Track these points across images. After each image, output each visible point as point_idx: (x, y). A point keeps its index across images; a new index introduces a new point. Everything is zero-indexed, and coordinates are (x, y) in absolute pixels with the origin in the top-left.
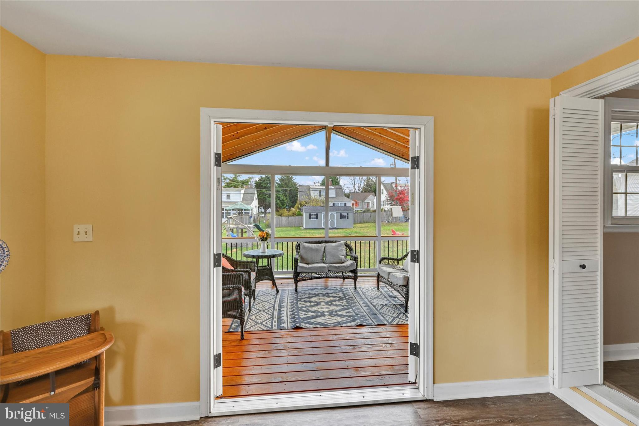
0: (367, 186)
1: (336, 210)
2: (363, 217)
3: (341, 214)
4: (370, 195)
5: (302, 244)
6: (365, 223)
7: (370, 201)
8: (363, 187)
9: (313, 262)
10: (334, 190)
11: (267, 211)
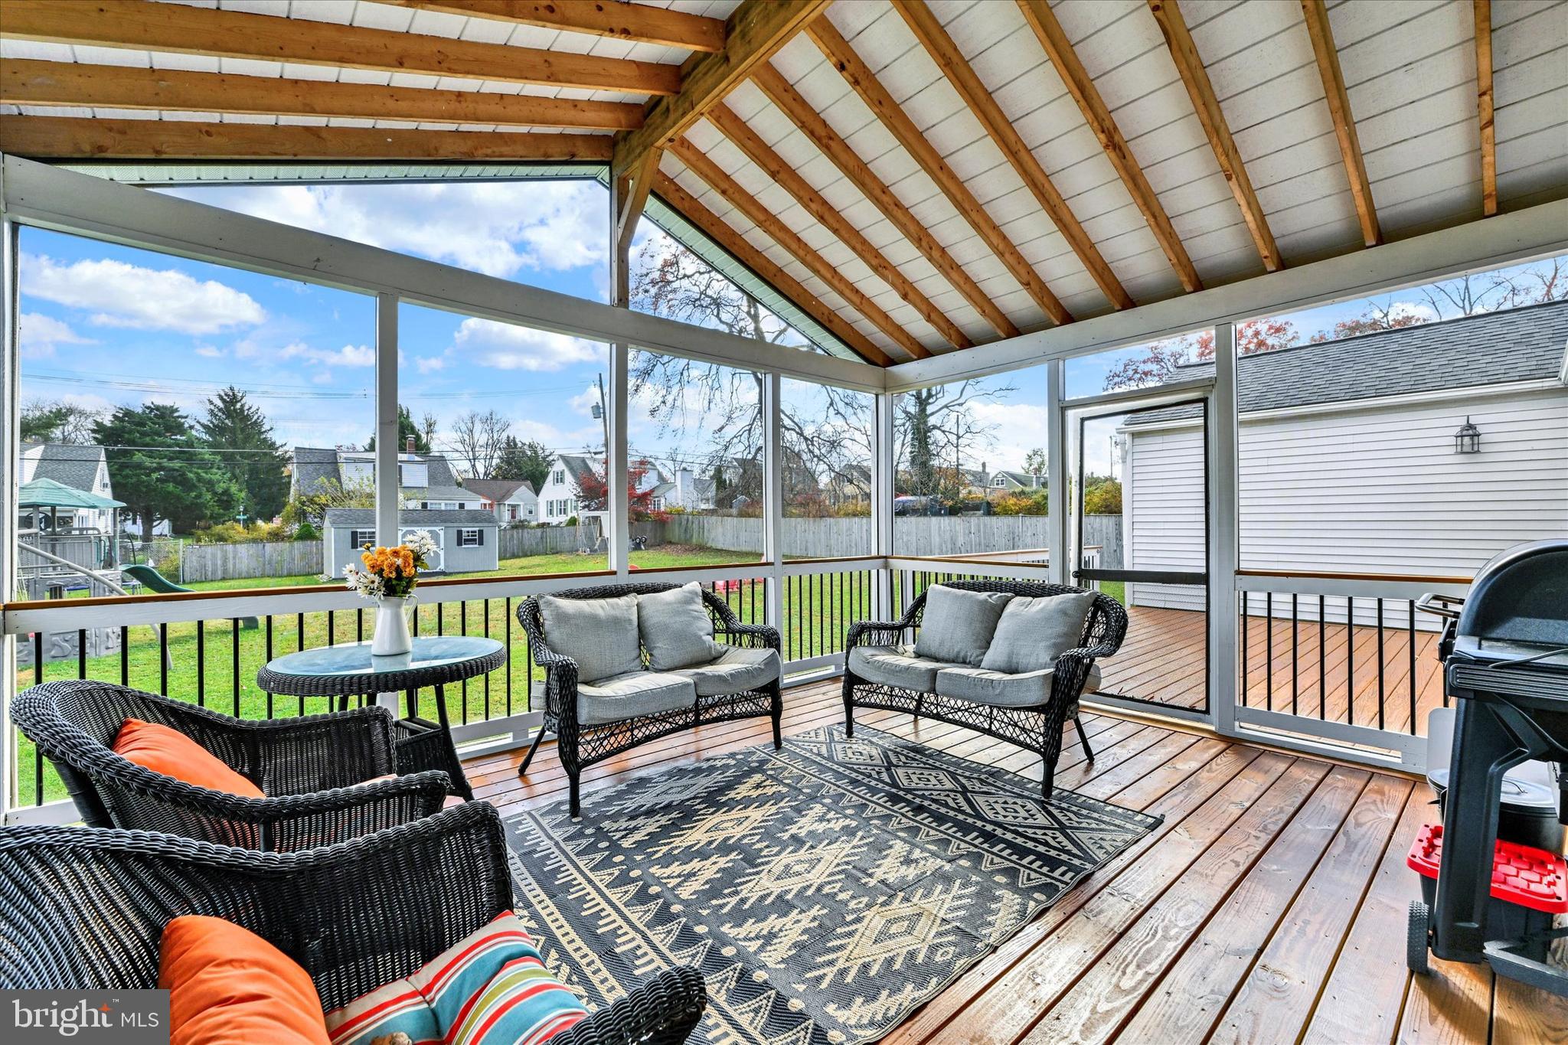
0: (509, 464)
1: (445, 521)
2: (521, 542)
3: (460, 533)
4: (520, 486)
5: (549, 604)
6: (525, 555)
7: (521, 503)
8: (499, 467)
9: (608, 672)
10: (424, 467)
11: (155, 531)
